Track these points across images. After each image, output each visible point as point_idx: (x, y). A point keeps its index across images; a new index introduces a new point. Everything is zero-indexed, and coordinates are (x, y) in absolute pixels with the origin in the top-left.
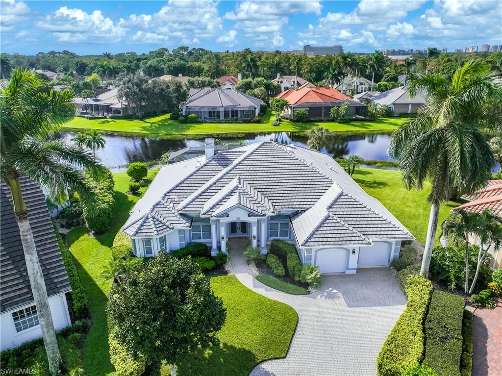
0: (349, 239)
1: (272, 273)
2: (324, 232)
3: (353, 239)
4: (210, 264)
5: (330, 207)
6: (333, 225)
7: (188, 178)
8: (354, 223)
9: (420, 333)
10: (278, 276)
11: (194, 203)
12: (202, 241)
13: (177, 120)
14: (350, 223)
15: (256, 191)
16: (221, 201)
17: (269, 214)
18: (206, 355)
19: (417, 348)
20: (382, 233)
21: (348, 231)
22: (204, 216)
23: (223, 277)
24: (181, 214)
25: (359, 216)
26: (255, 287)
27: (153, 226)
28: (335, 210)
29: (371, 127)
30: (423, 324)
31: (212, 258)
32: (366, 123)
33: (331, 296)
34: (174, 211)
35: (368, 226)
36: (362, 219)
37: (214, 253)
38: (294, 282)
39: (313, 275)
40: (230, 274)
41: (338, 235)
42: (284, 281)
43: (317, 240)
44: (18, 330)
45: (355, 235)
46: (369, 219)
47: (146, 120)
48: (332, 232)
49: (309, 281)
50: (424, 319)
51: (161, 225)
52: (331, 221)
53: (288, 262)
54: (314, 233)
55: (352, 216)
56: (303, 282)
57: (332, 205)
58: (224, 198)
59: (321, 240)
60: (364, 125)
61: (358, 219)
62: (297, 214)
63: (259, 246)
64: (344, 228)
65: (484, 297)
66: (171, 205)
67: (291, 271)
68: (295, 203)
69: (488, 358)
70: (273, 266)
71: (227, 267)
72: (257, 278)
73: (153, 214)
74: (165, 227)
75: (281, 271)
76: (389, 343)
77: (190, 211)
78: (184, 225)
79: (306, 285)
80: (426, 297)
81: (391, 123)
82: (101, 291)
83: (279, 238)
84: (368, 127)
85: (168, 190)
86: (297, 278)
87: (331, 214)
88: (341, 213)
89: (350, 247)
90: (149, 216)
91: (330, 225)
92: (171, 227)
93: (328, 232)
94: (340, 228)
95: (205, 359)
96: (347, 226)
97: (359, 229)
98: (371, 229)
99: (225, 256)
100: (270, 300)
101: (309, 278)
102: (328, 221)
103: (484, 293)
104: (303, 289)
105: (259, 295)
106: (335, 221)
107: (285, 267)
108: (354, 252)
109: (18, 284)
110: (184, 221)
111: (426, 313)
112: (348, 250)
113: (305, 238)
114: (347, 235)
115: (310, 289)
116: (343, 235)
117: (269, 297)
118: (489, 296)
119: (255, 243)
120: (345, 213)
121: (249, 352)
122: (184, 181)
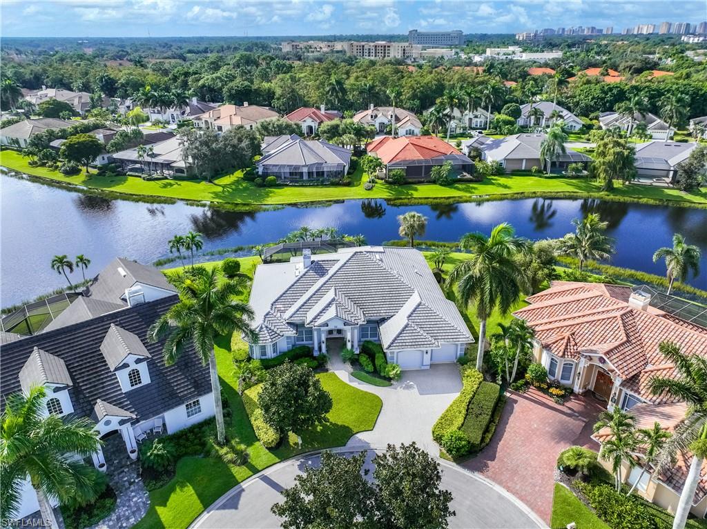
0: (423, 343)
1: (363, 369)
2: (403, 338)
3: (426, 343)
4: (315, 363)
5: (410, 316)
6: (411, 331)
7: (290, 288)
8: (428, 329)
9: (464, 412)
10: (368, 372)
11: (298, 313)
12: (305, 342)
13: (253, 181)
14: (425, 329)
15: (349, 300)
16: (321, 312)
17: (360, 322)
18: (319, 430)
19: (460, 420)
20: (449, 337)
21: (422, 337)
22: (308, 326)
23: (325, 373)
24: (288, 323)
25: (433, 323)
26: (350, 381)
27: (267, 334)
28: (413, 318)
29: (476, 191)
30: (468, 406)
31: (315, 358)
32: (471, 185)
33: (408, 387)
34: (282, 320)
35: (439, 331)
36: (435, 326)
37: (316, 354)
38: (380, 377)
39: (395, 372)
40: (330, 371)
41: (414, 340)
42: (373, 376)
43: (398, 344)
44: (189, 416)
45: (427, 340)
46: (441, 326)
47: (216, 182)
48: (410, 338)
49: (391, 376)
50: (470, 402)
51: (273, 333)
52: (409, 329)
53: (376, 362)
54: (395, 339)
55: (427, 323)
56: (387, 376)
57: (412, 313)
58: (324, 310)
59: (401, 344)
60: (469, 187)
61: (431, 326)
62: (383, 320)
63: (352, 346)
64: (420, 334)
65: (519, 385)
66: (279, 314)
67: (378, 368)
68: (382, 311)
69: (507, 426)
70: (365, 364)
71: (329, 366)
72: (352, 374)
73: (266, 323)
74: (276, 335)
75: (370, 368)
76: (442, 418)
77: (296, 320)
78: (291, 332)
79: (390, 379)
80: (476, 386)
81: (500, 185)
82: (231, 387)
83: (369, 339)
84: (473, 190)
85: (274, 300)
86: (382, 374)
87: (410, 323)
88: (418, 321)
89: (425, 349)
90: (263, 326)
91: (408, 332)
92: (281, 334)
93: (407, 338)
94: (416, 334)
95: (318, 432)
96: (422, 332)
97: (432, 335)
98: (441, 334)
99: (325, 356)
100: (362, 391)
101: (392, 374)
102: (407, 329)
103: (521, 382)
104: (387, 382)
105: (354, 388)
106: (412, 328)
107: (374, 365)
108: (427, 353)
109: (187, 386)
110: (292, 329)
111: (472, 398)
112: (423, 351)
113: (389, 344)
114: (421, 340)
115: (392, 382)
116: (418, 340)
117: (362, 389)
118: (524, 385)
119: (349, 346)
120: (422, 321)
121: (348, 427)
122: (287, 291)
